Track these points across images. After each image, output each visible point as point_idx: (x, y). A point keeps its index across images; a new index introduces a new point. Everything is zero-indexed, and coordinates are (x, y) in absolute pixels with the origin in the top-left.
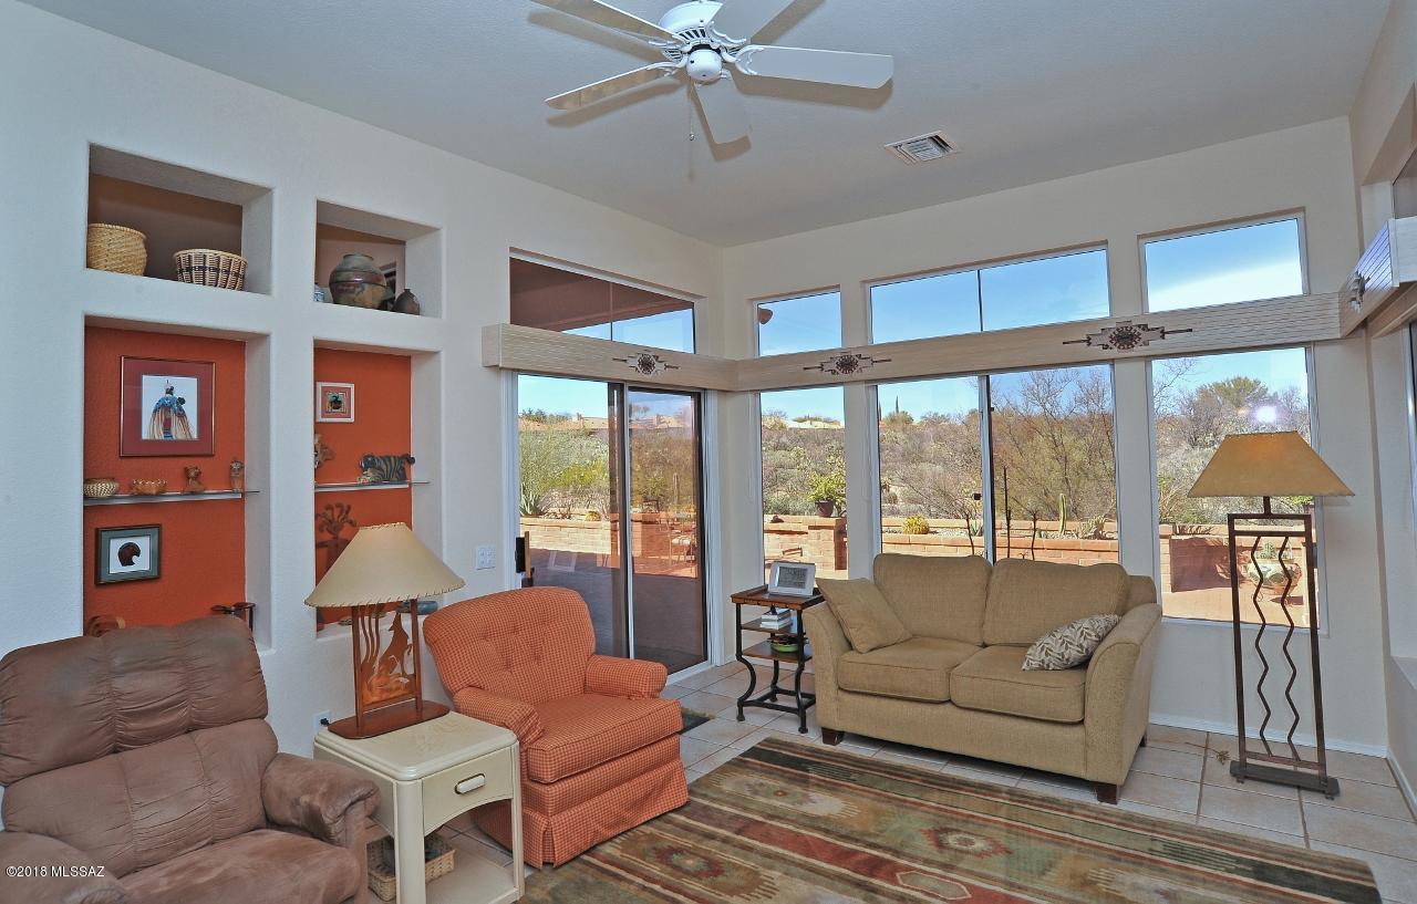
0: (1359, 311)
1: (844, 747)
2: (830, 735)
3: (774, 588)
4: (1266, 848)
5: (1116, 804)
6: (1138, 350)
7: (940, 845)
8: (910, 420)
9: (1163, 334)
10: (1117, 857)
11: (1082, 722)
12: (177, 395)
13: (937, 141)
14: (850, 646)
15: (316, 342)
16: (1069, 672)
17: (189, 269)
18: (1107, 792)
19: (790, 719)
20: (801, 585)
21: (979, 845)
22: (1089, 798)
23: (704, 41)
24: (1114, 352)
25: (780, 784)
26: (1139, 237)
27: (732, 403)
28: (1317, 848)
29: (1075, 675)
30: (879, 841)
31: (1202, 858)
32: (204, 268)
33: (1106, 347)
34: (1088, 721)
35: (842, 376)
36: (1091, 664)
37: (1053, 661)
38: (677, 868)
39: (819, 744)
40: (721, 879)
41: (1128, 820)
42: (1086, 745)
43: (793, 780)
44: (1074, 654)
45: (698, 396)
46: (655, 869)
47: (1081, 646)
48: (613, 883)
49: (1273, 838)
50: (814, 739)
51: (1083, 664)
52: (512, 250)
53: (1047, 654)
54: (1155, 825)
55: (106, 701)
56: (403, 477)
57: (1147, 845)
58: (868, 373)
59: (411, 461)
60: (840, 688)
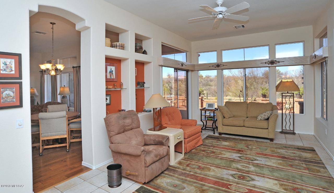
0: (314, 60)
1: (223, 136)
2: (220, 134)
3: (207, 108)
4: (298, 146)
5: (273, 142)
6: (275, 65)
7: (248, 148)
8: (203, 77)
9: (279, 62)
10: (276, 148)
11: (268, 128)
12: (112, 70)
13: (243, 26)
14: (224, 118)
15: (136, 60)
16: (265, 120)
17: (116, 46)
18: (272, 140)
19: (212, 132)
20: (213, 107)
21: (254, 147)
22: (268, 141)
23: (221, 13)
24: (270, 65)
25: (216, 141)
26: (275, 44)
27: (193, 73)
28: (305, 146)
29: (266, 121)
30: (238, 148)
31: (289, 148)
32: (119, 46)
33: (269, 64)
34: (269, 128)
35: (217, 68)
36: (269, 119)
37: (262, 119)
38: (207, 152)
39: (218, 135)
40: (215, 153)
41: (276, 144)
42: (269, 132)
43: (218, 140)
44: (266, 117)
45: (187, 71)
46: (203, 153)
47: (268, 116)
48: (198, 155)
49: (299, 145)
50: (217, 134)
51: (268, 119)
52: (162, 43)
53: (261, 117)
54: (281, 144)
55: (123, 123)
56: (144, 86)
57: (280, 146)
58: (222, 68)
59: (144, 83)
60: (223, 125)
